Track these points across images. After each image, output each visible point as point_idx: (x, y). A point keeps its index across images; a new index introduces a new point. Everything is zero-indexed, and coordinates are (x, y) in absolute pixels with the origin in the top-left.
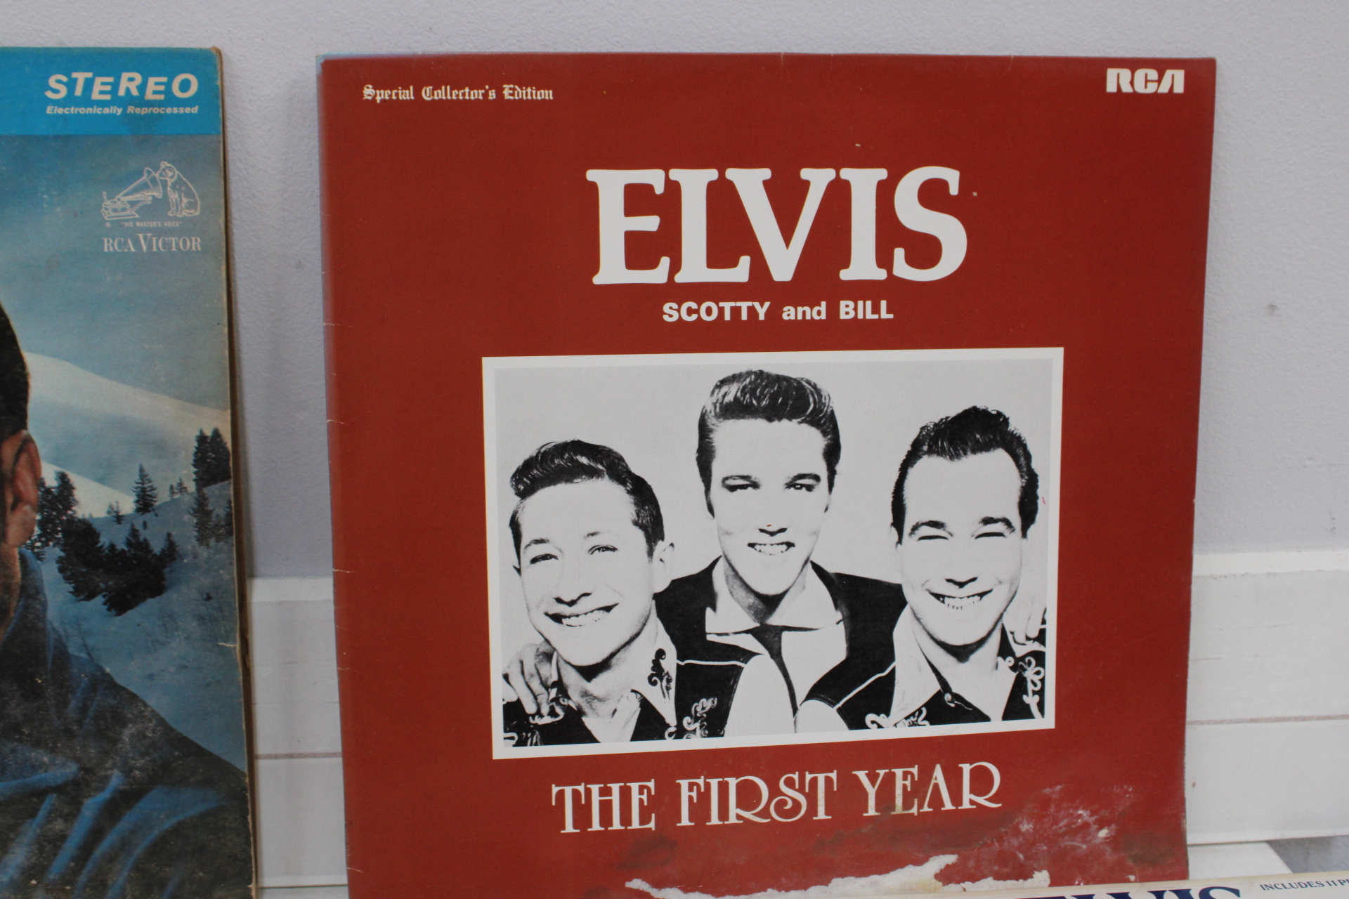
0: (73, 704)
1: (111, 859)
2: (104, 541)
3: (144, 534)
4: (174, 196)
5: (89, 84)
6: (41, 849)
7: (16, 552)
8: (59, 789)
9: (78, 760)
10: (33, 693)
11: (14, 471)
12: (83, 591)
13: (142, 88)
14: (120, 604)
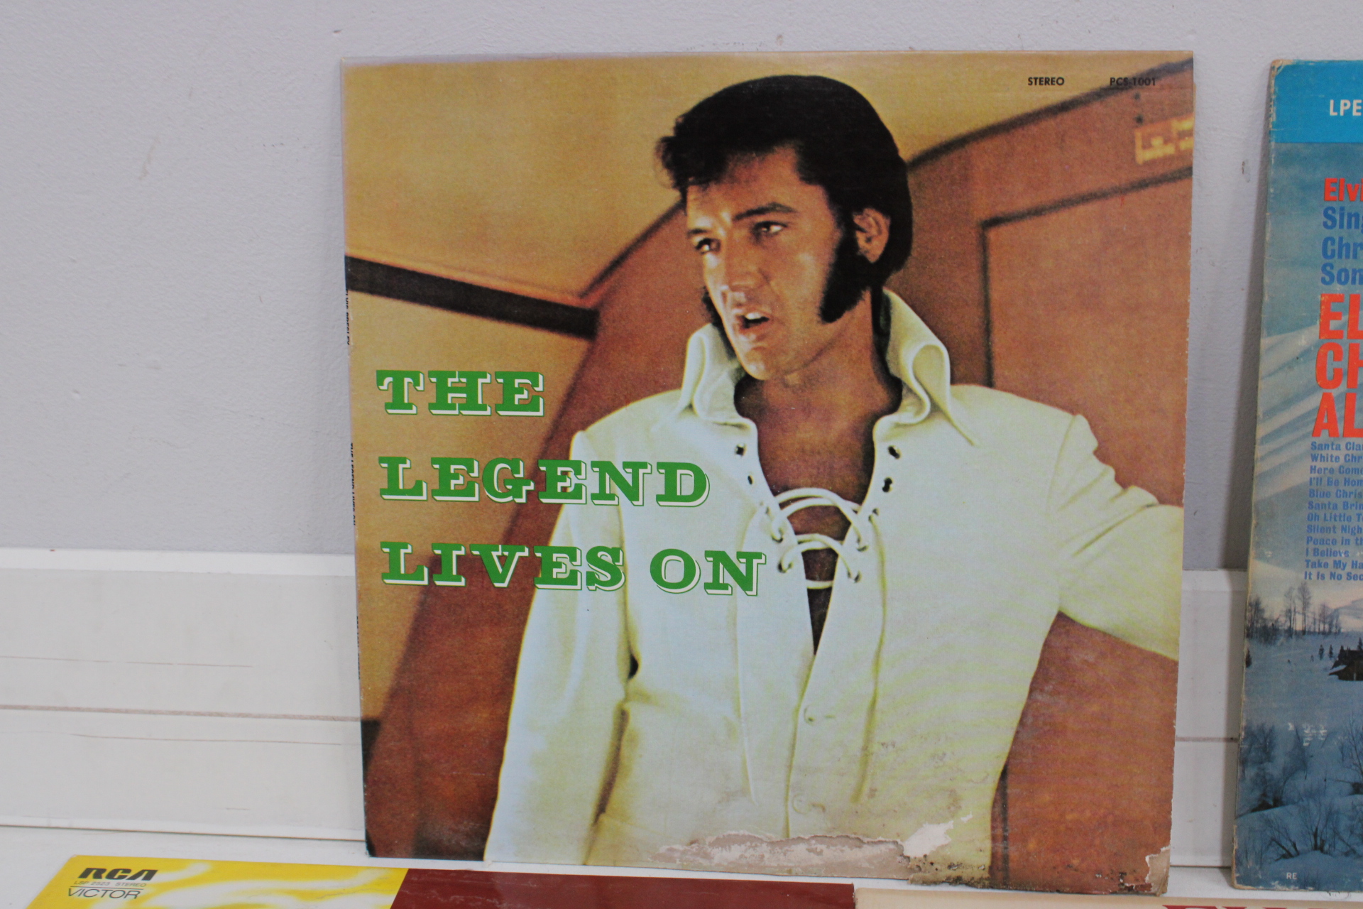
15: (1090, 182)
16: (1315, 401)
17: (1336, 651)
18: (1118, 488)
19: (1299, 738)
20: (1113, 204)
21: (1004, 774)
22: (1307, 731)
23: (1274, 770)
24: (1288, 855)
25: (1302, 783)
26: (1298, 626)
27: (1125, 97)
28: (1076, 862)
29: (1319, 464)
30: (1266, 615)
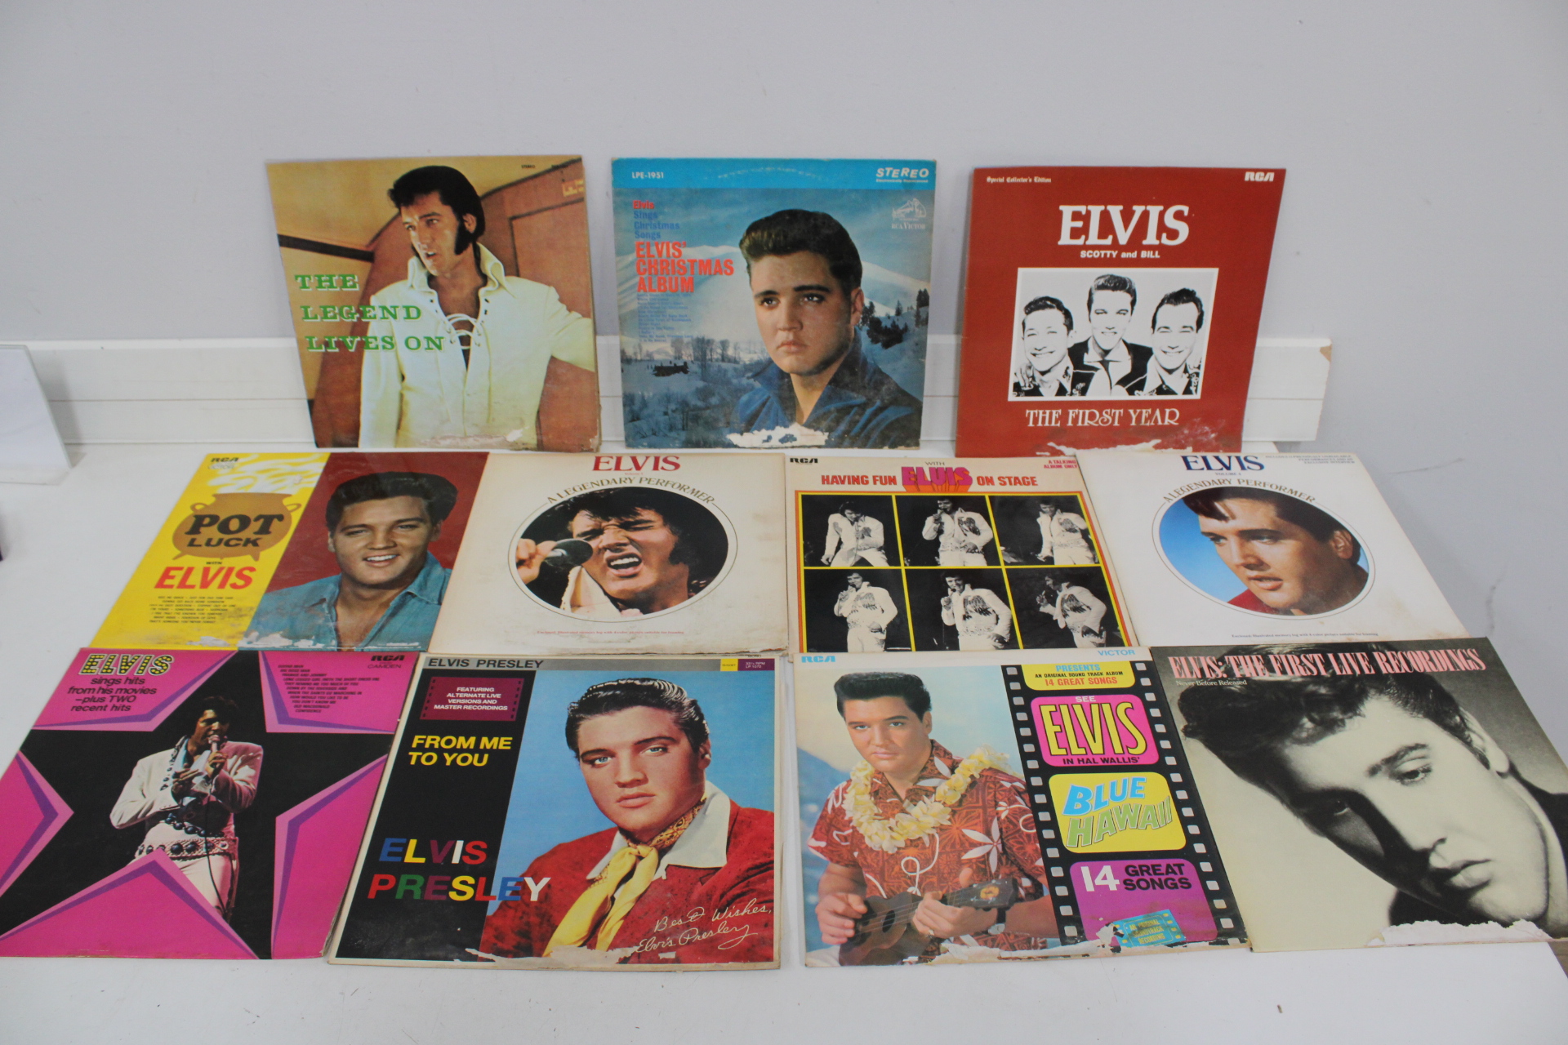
0: (867, 378)
1: (873, 429)
2: (883, 325)
3: (897, 323)
4: (917, 210)
5: (891, 172)
6: (850, 425)
7: (853, 328)
8: (859, 406)
9: (866, 396)
10: (853, 373)
11: (855, 301)
12: (875, 341)
13: (909, 174)
14: (887, 345)
15: (547, 203)
16: (637, 279)
17: (653, 366)
18: (567, 312)
19: (643, 397)
20: (557, 212)
21: (538, 412)
22: (646, 394)
23: (636, 408)
24: (643, 437)
25: (646, 412)
26: (639, 358)
27: (557, 173)
28: (566, 442)
29: (641, 302)
30: (627, 354)
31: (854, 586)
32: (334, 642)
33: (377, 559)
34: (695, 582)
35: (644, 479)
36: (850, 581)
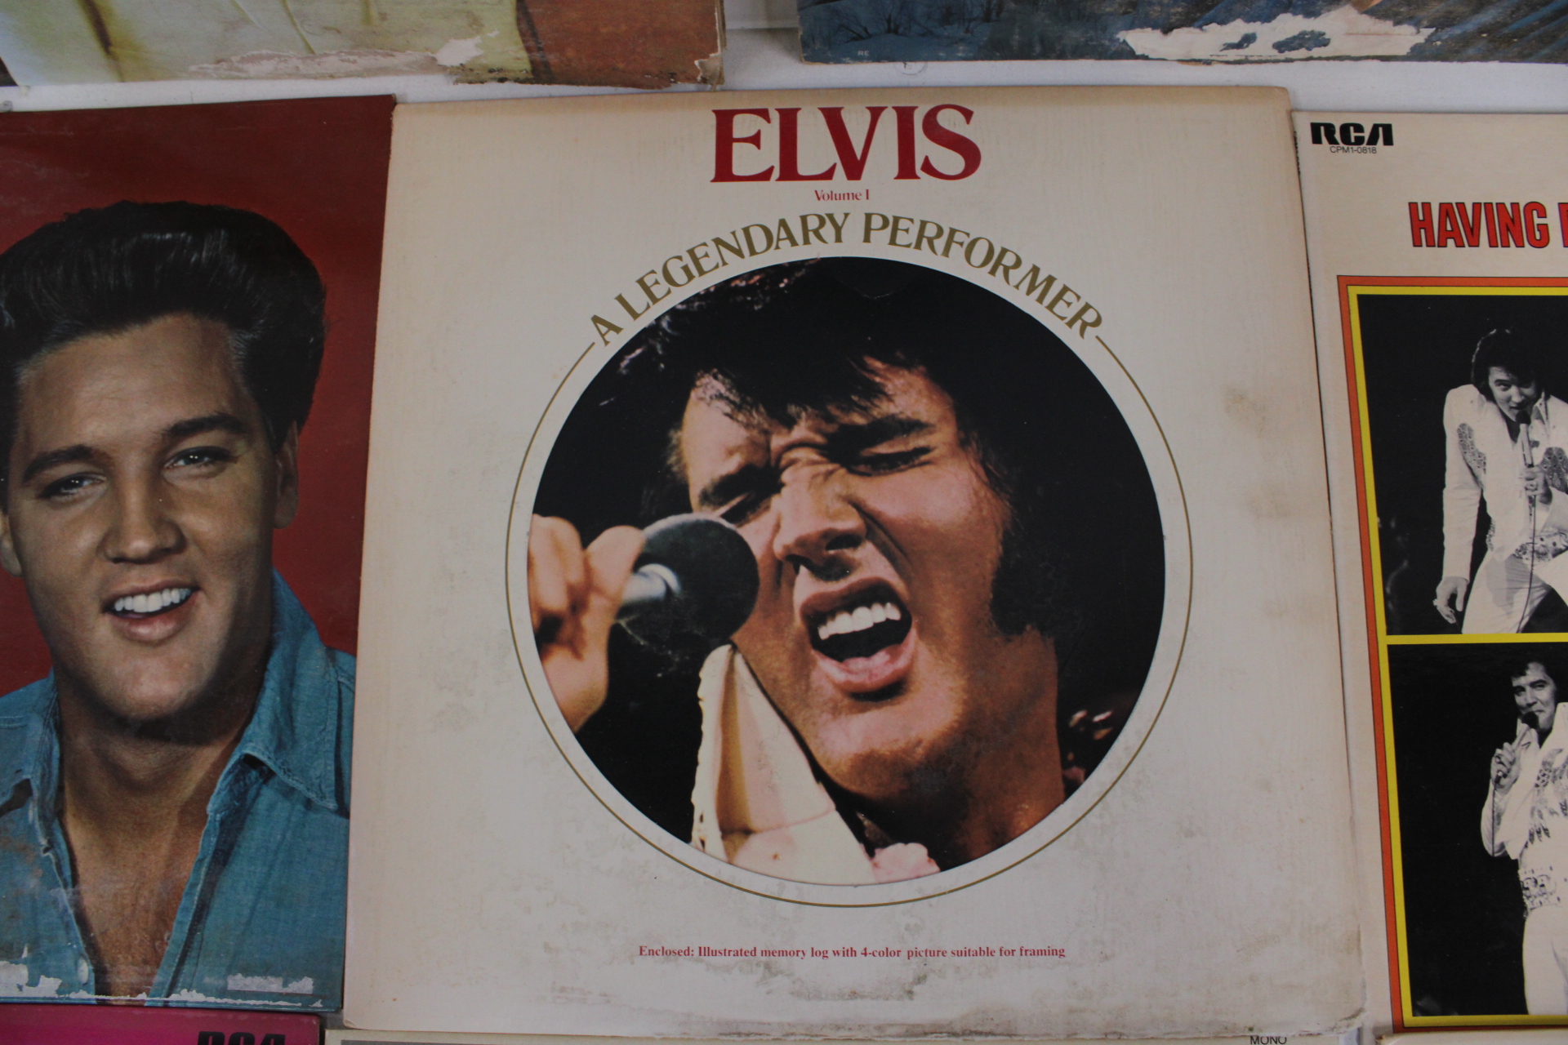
24: (859, 38)
28: (621, 66)
31: (1532, 721)
32: (85, 970)
33: (141, 604)
34: (1079, 715)
35: (877, 222)
36: (1520, 700)
